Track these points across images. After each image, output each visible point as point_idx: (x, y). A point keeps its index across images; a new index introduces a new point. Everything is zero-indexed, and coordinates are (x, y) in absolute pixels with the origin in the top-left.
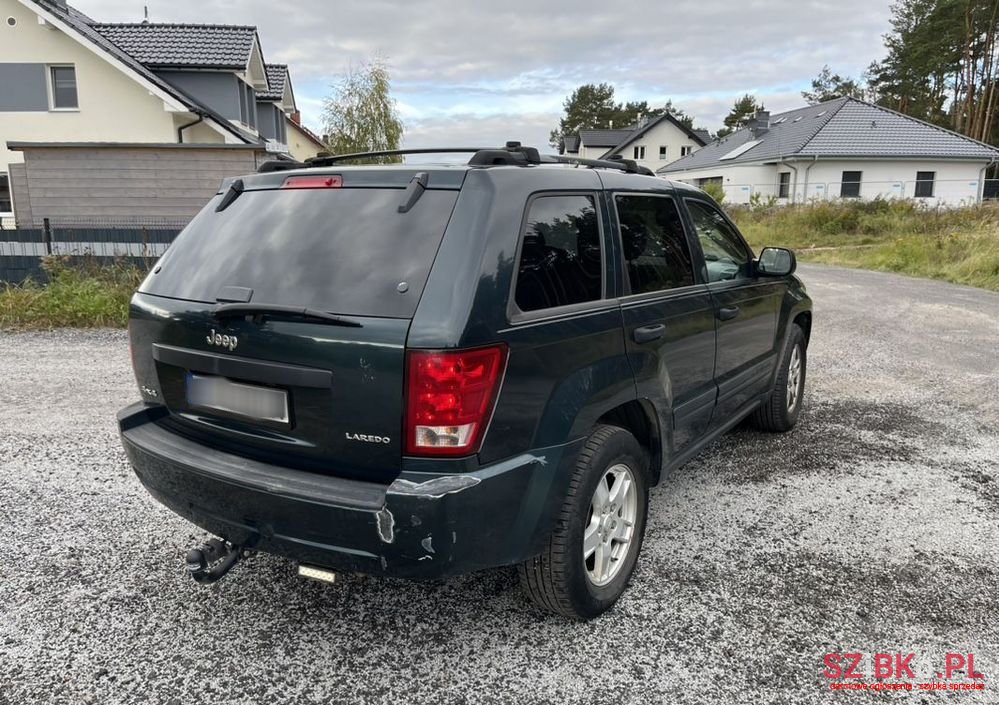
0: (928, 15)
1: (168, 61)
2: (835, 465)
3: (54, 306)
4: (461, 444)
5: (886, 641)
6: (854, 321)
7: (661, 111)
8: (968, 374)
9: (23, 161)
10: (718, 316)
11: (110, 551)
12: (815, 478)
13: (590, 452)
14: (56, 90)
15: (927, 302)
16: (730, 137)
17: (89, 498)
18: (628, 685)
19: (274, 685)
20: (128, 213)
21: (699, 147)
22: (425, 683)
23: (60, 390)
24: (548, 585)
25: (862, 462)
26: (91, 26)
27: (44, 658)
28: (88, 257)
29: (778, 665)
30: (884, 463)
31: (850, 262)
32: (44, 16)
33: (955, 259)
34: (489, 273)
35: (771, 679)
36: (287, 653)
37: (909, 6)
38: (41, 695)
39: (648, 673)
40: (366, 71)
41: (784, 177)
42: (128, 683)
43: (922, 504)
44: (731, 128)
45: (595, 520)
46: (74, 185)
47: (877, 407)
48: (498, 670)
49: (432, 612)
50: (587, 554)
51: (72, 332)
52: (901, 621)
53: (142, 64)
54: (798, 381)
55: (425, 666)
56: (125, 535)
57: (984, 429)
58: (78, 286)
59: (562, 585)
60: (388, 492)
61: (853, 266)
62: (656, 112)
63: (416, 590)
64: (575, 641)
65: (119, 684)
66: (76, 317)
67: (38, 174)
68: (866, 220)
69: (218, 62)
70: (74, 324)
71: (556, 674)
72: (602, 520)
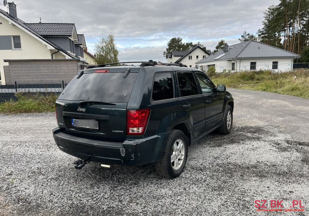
0: (275, 15)
1: (48, 34)
2: (240, 142)
3: (20, 107)
4: (140, 132)
5: (247, 181)
6: (250, 105)
7: (196, 45)
8: (279, 118)
9: (8, 65)
10: (205, 102)
11: (48, 168)
12: (234, 145)
13: (172, 136)
14: (15, 44)
15: (271, 99)
16: (217, 53)
17: (40, 156)
18: (182, 192)
19: (95, 195)
20: (40, 79)
21: (208, 56)
22: (133, 193)
23: (25, 130)
24: (162, 169)
25: (247, 141)
26: (24, 24)
27: (36, 192)
28: (29, 92)
29: (219, 186)
30: (253, 141)
31: (252, 89)
32: (11, 21)
33: (281, 87)
34: (146, 93)
35: (217, 189)
36: (98, 188)
37: (269, 12)
38: (36, 200)
39: (187, 189)
40: (107, 35)
41: (233, 64)
42: (58, 196)
43: (261, 151)
44: (218, 50)
45: (174, 153)
46: (23, 72)
47: (253, 127)
48: (151, 190)
49: (133, 178)
50: (172, 161)
51: (25, 114)
52: (251, 177)
53: (40, 35)
54: (231, 121)
55: (132, 190)
56: (51, 164)
57: (281, 132)
58: (27, 101)
59: (166, 168)
60: (123, 144)
61: (252, 90)
62: (195, 45)
63: (129, 174)
64: (170, 183)
65: (56, 196)
66: (26, 110)
67: (13, 69)
68: (257, 76)
69: (63, 34)
70: (26, 112)
71: (165, 190)
72: (176, 153)
